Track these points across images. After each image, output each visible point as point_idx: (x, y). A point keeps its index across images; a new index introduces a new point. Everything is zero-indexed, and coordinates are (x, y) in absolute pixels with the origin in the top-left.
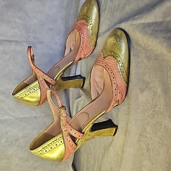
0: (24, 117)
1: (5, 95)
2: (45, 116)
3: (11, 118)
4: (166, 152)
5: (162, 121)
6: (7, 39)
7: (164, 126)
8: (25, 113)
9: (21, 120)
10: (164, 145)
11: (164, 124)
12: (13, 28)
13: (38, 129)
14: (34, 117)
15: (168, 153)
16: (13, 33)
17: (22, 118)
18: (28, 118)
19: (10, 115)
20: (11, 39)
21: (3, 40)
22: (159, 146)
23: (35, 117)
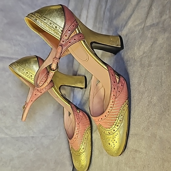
0: (21, 136)
1: (2, 113)
2: (43, 136)
3: (7, 137)
4: (162, 167)
5: (156, 132)
6: (8, 56)
7: (159, 137)
8: (22, 132)
9: (17, 139)
10: (160, 159)
11: (159, 135)
12: (14, 46)
13: (35, 149)
14: (31, 137)
15: (163, 167)
16: (14, 50)
17: (19, 137)
18: (25, 138)
19: (6, 133)
20: (12, 57)
21: (4, 57)
22: (154, 161)
23: (33, 137)
